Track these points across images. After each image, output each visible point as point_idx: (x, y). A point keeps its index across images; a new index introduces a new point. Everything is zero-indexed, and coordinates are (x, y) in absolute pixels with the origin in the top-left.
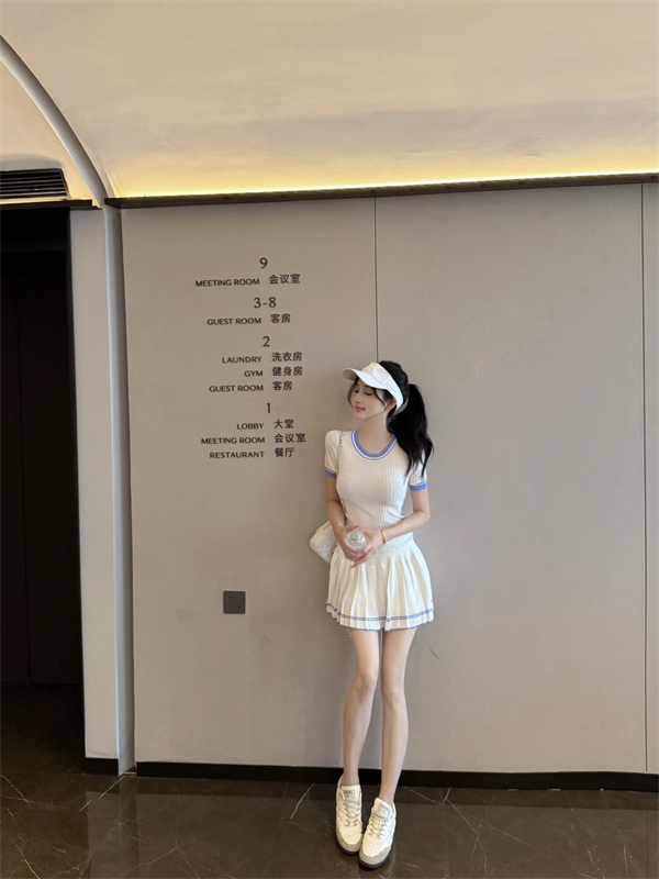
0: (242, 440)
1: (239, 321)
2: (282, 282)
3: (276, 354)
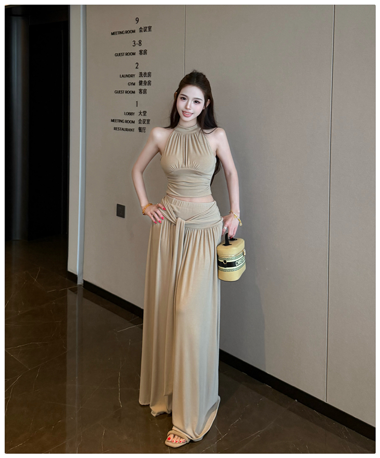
0: (126, 122)
1: (127, 54)
2: (144, 31)
3: (141, 73)
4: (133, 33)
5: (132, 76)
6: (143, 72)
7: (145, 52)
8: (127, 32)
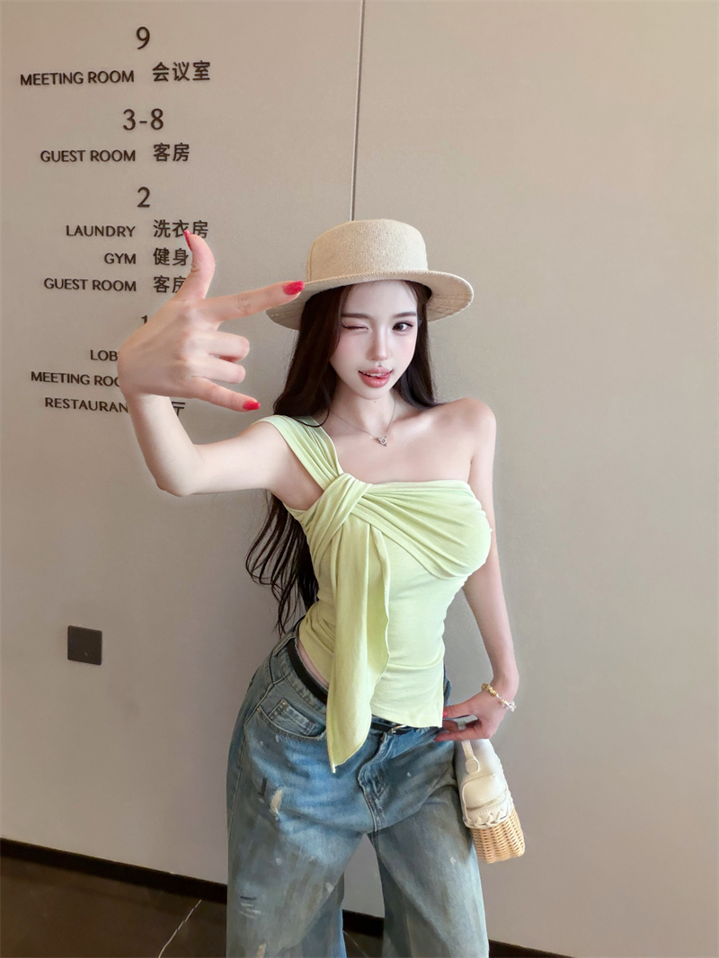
0: (100, 381)
1: (95, 156)
2: (177, 78)
3: (163, 223)
4: (123, 85)
5: (120, 231)
6: (171, 219)
7: (182, 152)
8: (93, 77)
